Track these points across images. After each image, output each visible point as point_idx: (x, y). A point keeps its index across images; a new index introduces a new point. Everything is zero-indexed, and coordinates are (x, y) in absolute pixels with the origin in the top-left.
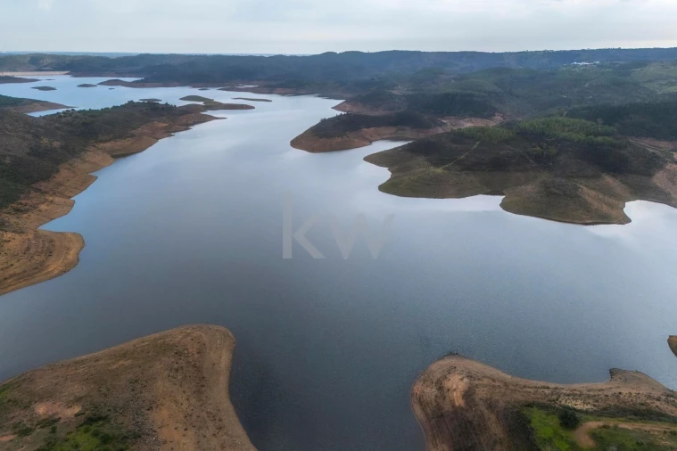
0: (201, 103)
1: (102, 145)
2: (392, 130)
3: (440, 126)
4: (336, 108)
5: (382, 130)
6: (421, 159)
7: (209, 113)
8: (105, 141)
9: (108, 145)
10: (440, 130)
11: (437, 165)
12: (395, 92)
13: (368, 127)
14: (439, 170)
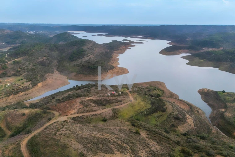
0: (129, 42)
1: (115, 52)
2: (187, 51)
3: (202, 50)
4: (169, 44)
5: (185, 50)
6: (197, 58)
7: (132, 44)
8: (115, 51)
9: (116, 51)
10: (202, 51)
11: (202, 59)
12: (187, 39)
13: (181, 49)
14: (202, 61)
